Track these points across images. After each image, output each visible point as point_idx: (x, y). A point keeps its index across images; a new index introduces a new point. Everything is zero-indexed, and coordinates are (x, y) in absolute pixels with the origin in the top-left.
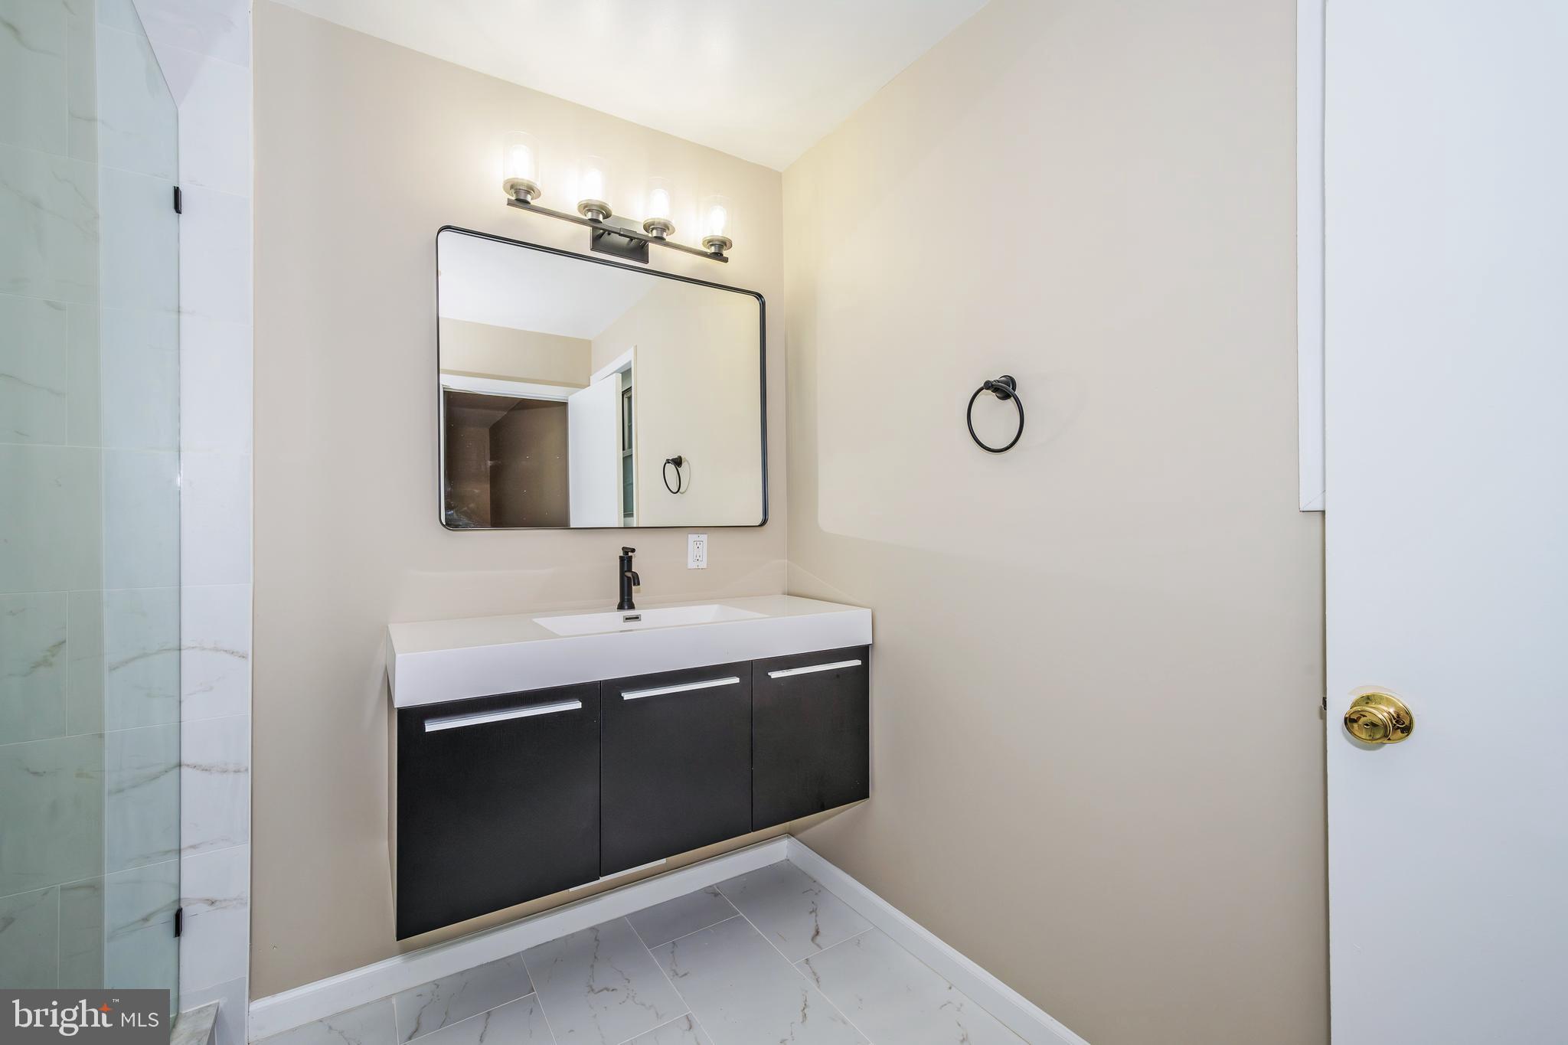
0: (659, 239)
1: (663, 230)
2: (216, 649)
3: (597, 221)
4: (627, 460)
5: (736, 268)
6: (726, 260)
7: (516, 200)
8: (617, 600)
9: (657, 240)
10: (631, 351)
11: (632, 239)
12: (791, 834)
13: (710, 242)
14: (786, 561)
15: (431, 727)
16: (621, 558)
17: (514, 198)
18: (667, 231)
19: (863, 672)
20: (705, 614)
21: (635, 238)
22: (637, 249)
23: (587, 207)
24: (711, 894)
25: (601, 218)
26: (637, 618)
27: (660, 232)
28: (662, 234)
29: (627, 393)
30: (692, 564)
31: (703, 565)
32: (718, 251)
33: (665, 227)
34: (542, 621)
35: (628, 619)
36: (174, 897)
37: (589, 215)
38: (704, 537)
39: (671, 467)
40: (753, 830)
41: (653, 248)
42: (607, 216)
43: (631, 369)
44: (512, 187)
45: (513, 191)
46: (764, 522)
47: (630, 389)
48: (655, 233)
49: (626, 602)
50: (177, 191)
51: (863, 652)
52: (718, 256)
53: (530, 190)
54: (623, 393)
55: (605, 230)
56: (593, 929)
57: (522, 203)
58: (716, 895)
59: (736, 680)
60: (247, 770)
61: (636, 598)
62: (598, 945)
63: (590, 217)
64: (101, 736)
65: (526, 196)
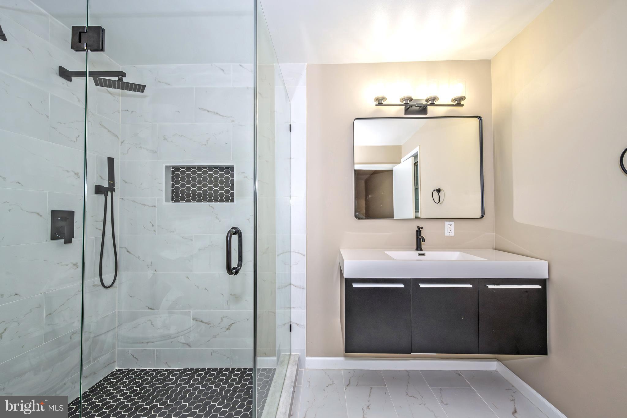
0: (433, 104)
1: (434, 100)
2: (298, 253)
3: (407, 103)
4: (416, 190)
5: (467, 107)
6: (463, 105)
7: (378, 103)
8: (416, 247)
9: (432, 105)
10: (418, 148)
11: (420, 107)
12: (499, 360)
13: (454, 100)
14: (494, 233)
15: (355, 285)
16: (417, 231)
17: (377, 103)
18: (435, 100)
19: (543, 292)
20: (454, 256)
21: (422, 106)
22: (423, 110)
23: (403, 99)
24: (458, 374)
25: (409, 102)
26: (424, 254)
27: (432, 101)
28: (433, 102)
29: (416, 164)
30: (447, 234)
31: (452, 234)
32: (459, 102)
33: (435, 99)
34: (389, 253)
35: (420, 254)
36: (290, 321)
37: (404, 102)
38: (452, 223)
39: (436, 193)
40: (479, 353)
41: (429, 108)
42: (411, 100)
43: (418, 155)
44: (377, 100)
45: (377, 101)
46: (482, 217)
47: (417, 162)
48: (430, 102)
49: (419, 248)
50: (290, 125)
51: (543, 282)
52: (459, 105)
53: (383, 98)
54: (415, 164)
55: (410, 106)
56: (407, 371)
57: (380, 104)
58: (460, 375)
59: (470, 286)
60: (305, 289)
61: (423, 246)
62: (409, 378)
63: (404, 103)
64: (276, 273)
65: (382, 101)
